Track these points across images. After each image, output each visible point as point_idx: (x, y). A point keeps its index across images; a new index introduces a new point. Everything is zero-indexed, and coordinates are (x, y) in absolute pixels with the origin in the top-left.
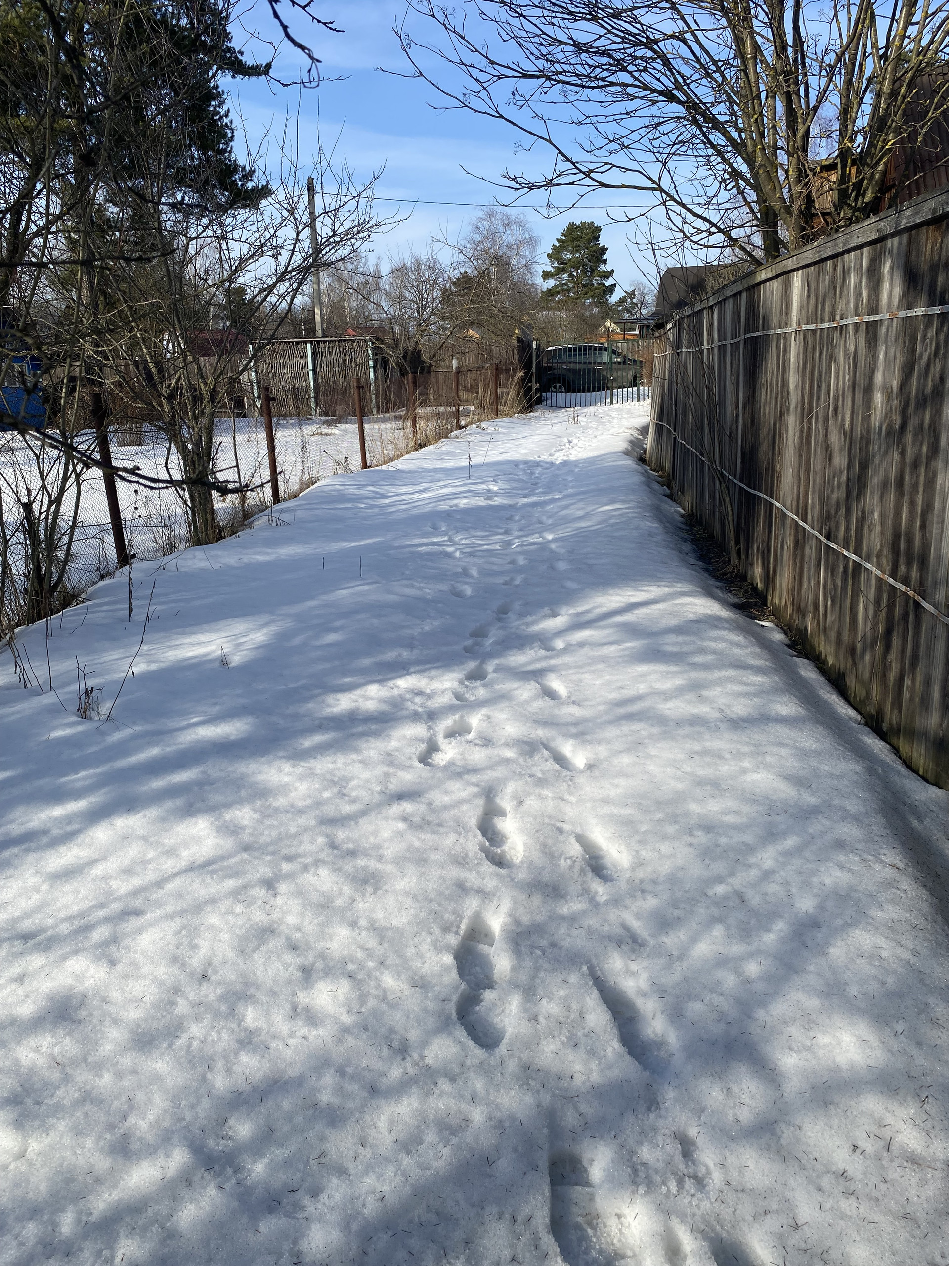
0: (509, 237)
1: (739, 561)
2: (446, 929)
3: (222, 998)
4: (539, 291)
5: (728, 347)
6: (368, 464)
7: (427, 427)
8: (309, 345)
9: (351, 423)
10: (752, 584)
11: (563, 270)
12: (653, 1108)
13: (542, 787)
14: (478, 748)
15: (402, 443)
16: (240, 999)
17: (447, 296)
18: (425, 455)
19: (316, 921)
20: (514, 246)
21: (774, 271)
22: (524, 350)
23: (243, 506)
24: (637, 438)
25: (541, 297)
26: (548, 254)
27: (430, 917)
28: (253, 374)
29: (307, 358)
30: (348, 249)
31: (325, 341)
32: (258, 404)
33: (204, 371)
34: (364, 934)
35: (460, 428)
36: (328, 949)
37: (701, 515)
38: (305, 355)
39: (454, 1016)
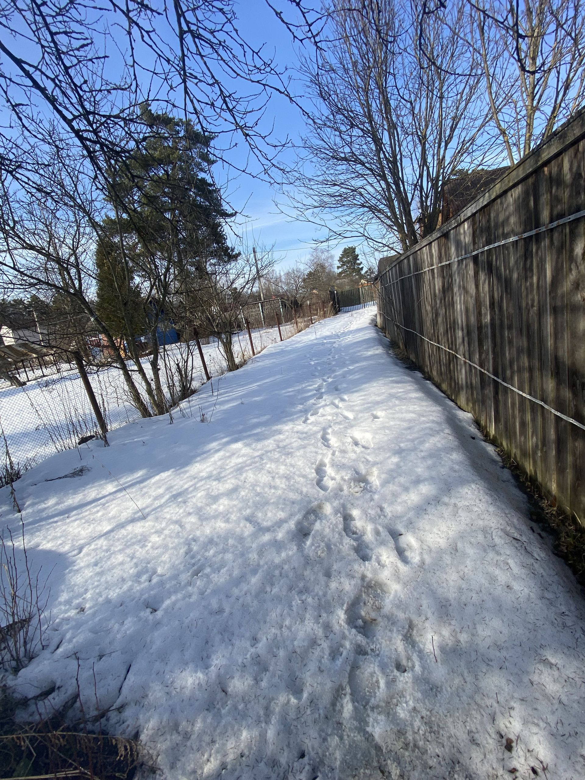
0: (323, 257)
1: (407, 353)
2: (312, 464)
3: (251, 486)
5: (395, 283)
6: (283, 340)
7: (301, 325)
8: (260, 304)
9: (276, 327)
10: (412, 360)
11: (344, 265)
12: (372, 501)
13: (340, 425)
14: (320, 417)
15: (293, 331)
16: (255, 486)
17: (304, 280)
18: (301, 334)
19: (275, 465)
20: (326, 259)
21: (404, 256)
22: (332, 294)
23: (244, 358)
24: (374, 319)
25: (337, 275)
26: (338, 260)
27: (307, 461)
28: (243, 316)
30: (267, 271)
31: (265, 301)
32: (245, 325)
33: (226, 316)
34: (288, 467)
35: (313, 323)
36: (279, 472)
37: (395, 340)
38: (259, 307)
39: (315, 484)
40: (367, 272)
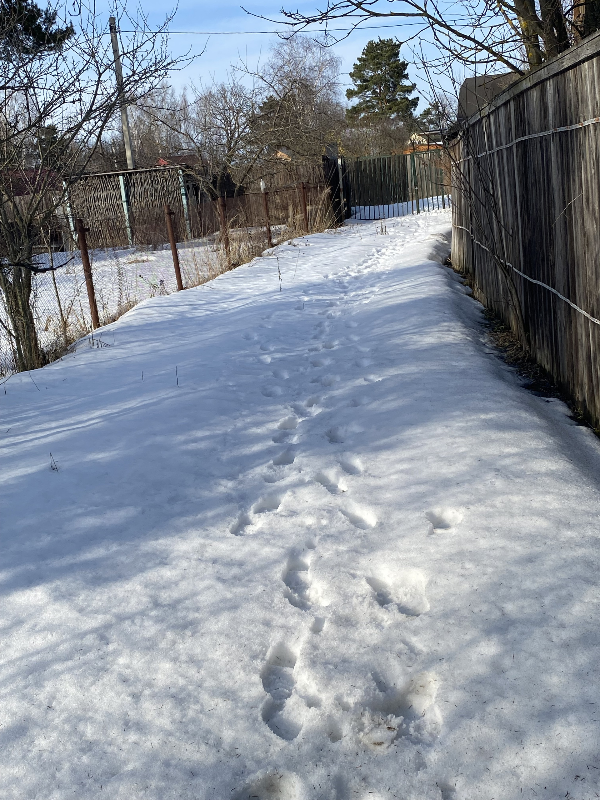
0: (310, 60)
1: (530, 347)
2: (254, 657)
3: (67, 721)
4: (345, 110)
5: (504, 151)
6: (184, 286)
7: (240, 248)
8: (121, 178)
9: (166, 249)
10: (541, 366)
11: (366, 88)
12: (421, 768)
13: (339, 544)
14: (283, 518)
15: (216, 266)
16: (80, 720)
17: (253, 121)
18: (239, 274)
19: (143, 660)
20: (317, 68)
21: (532, 81)
22: (330, 167)
23: (65, 333)
24: (442, 244)
25: (346, 115)
26: (350, 74)
27: (239, 649)
28: (68, 209)
29: (119, 189)
30: (147, 86)
31: (136, 173)
32: (75, 237)
33: (19, 207)
34: (183, 666)
35: (273, 245)
36: (154, 680)
37: (498, 309)
38: (118, 187)
39: (260, 718)
40: (427, 113)
